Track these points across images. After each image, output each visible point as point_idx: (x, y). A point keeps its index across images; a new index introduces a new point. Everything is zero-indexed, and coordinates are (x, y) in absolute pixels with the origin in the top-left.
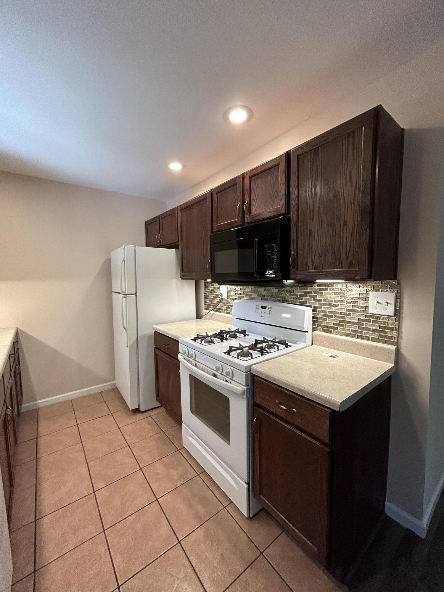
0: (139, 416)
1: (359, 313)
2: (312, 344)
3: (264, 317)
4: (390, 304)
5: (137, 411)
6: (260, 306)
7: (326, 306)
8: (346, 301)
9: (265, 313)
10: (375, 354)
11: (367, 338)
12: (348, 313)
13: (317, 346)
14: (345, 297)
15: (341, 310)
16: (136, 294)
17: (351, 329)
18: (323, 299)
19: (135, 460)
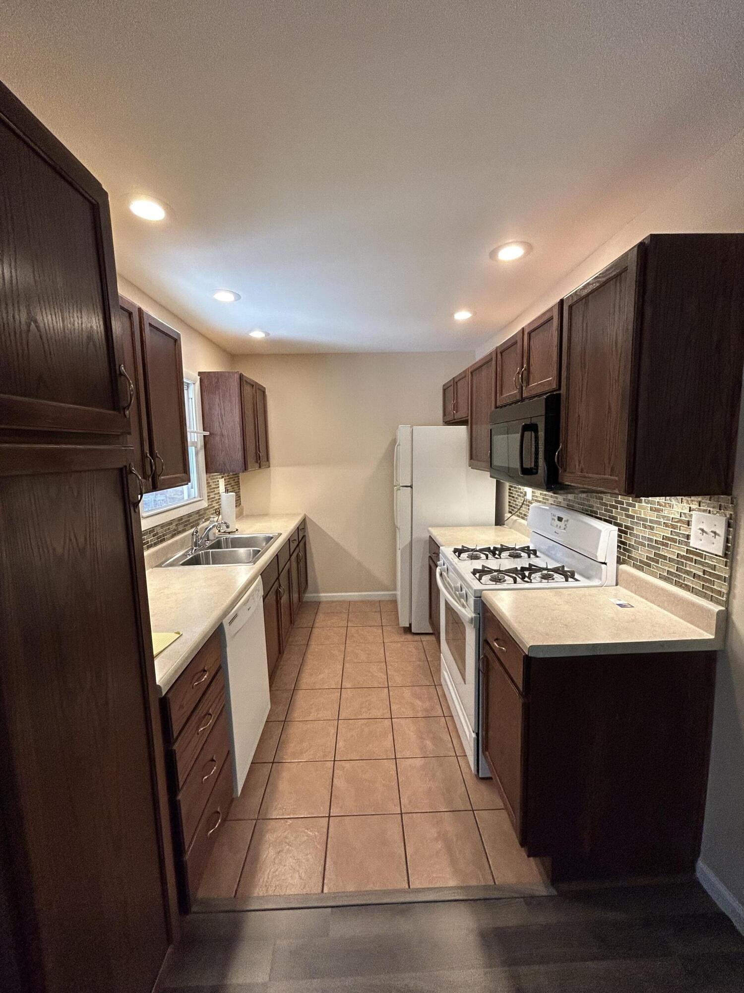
0: (409, 637)
1: (680, 545)
2: (617, 585)
3: (558, 534)
4: (719, 535)
5: (408, 630)
6: (557, 516)
7: (639, 528)
8: (664, 523)
9: (560, 527)
10: (690, 613)
11: (687, 588)
12: (665, 542)
13: (621, 588)
14: (664, 517)
15: (656, 537)
16: (411, 487)
17: (667, 568)
18: (636, 515)
19: (386, 677)
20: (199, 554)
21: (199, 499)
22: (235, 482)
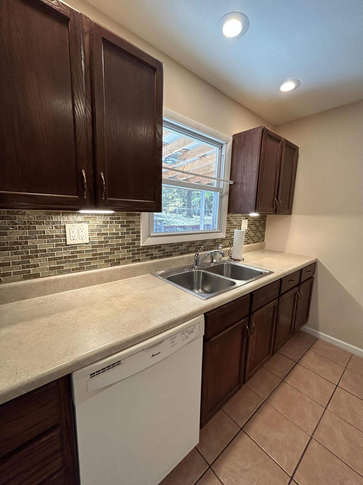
20: (193, 272)
21: (218, 231)
22: (260, 224)
